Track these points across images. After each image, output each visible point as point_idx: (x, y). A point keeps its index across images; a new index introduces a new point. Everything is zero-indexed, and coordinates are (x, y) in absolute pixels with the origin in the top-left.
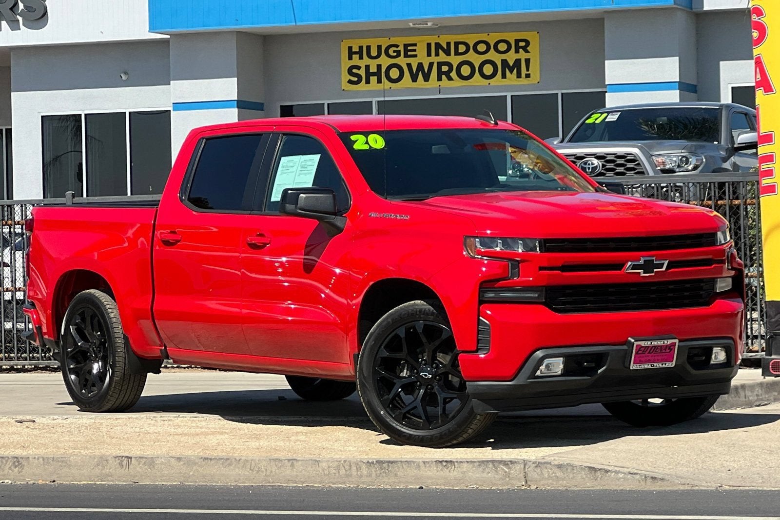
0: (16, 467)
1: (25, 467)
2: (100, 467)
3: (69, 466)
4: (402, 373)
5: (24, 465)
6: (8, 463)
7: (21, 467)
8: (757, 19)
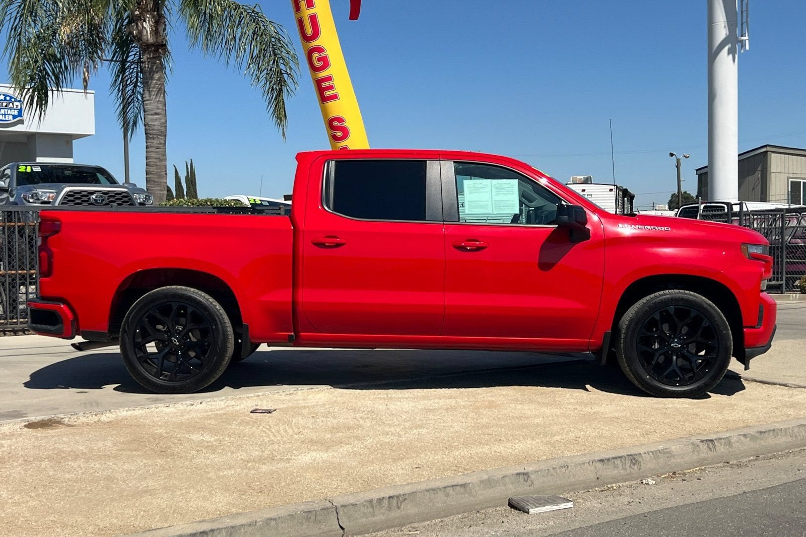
0: (634, 465)
1: (642, 463)
2: (696, 453)
3: (674, 456)
4: (654, 346)
5: (640, 462)
6: (627, 462)
7: (639, 464)
8: (339, 125)
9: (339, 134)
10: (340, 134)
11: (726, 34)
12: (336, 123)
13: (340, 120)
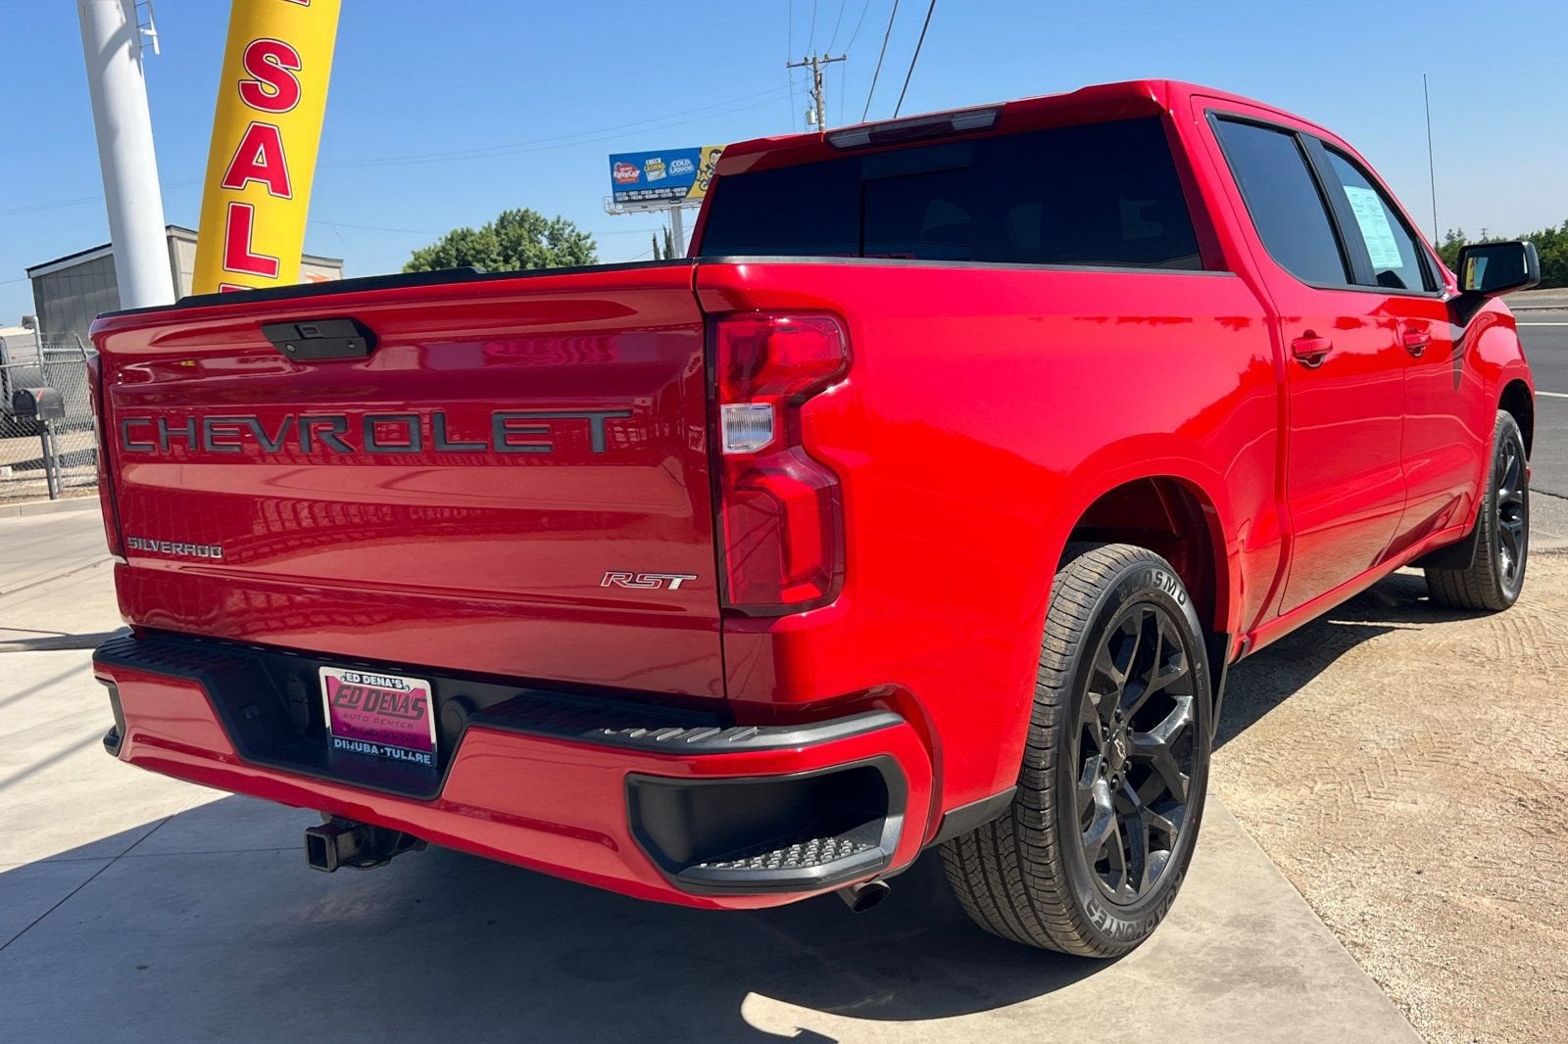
8: (280, 66)
9: (269, 89)
10: (272, 91)
11: (122, 20)
12: (271, 59)
13: (288, 56)
